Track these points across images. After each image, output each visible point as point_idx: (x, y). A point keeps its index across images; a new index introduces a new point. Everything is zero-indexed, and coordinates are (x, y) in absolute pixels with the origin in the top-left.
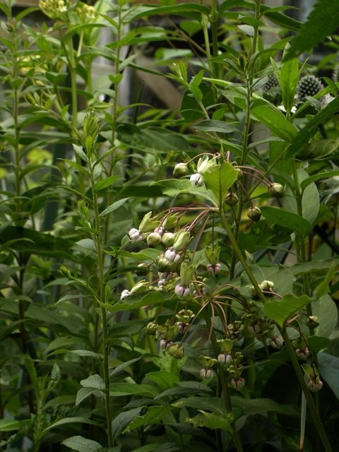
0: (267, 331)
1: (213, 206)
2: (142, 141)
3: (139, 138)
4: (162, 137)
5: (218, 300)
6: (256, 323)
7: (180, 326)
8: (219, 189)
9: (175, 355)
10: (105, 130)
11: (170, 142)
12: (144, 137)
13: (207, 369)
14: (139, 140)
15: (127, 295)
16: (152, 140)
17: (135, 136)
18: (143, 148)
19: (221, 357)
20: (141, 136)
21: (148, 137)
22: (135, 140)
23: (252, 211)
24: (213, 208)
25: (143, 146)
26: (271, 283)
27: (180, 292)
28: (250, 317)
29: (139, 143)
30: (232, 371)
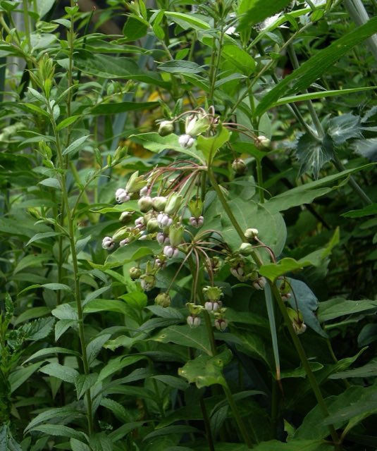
0: (250, 274)
1: (202, 165)
2: (96, 65)
3: (93, 63)
4: (113, 61)
5: (200, 245)
6: (239, 266)
7: (159, 264)
8: (209, 150)
9: (162, 304)
10: (62, 57)
11: (122, 66)
12: (97, 62)
13: (194, 316)
14: (92, 65)
15: (109, 242)
16: (105, 64)
17: (89, 61)
18: (97, 73)
19: (208, 305)
20: (94, 61)
21: (101, 61)
22: (89, 65)
23: (237, 165)
24: (201, 167)
25: (96, 70)
26: (255, 231)
27: (170, 253)
28: (233, 262)
29: (93, 68)
30: (216, 314)
